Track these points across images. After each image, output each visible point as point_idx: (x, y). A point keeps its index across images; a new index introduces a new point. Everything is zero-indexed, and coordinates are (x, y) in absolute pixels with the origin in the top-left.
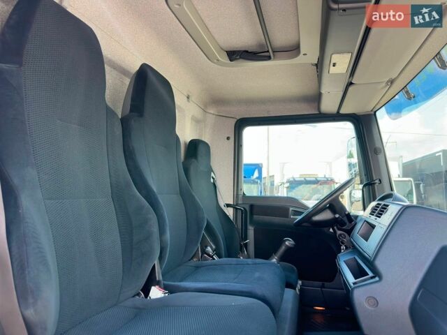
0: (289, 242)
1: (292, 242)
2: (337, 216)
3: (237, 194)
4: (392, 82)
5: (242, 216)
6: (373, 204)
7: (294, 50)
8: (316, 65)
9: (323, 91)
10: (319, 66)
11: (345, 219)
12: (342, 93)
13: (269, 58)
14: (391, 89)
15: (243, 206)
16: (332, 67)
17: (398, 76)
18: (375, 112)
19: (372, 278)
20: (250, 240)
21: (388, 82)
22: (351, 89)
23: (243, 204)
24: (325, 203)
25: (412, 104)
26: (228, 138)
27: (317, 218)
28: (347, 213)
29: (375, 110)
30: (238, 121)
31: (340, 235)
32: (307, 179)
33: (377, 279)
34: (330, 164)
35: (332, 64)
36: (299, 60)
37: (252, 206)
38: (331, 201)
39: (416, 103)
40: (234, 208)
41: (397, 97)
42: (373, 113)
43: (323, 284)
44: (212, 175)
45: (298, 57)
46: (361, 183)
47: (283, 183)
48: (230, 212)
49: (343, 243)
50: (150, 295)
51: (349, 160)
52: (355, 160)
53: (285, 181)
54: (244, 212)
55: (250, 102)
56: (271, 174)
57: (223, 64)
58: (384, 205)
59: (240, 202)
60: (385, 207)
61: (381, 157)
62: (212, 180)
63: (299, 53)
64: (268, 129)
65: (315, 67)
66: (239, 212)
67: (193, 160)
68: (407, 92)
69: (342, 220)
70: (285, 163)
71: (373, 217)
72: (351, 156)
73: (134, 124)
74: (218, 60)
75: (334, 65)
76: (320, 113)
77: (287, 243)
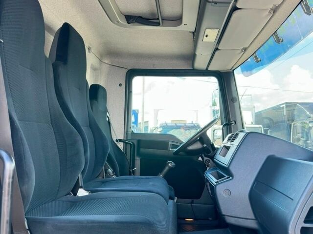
0: (171, 164)
1: (174, 164)
2: (205, 145)
3: (127, 131)
4: (245, 49)
5: (131, 149)
6: (230, 135)
7: (178, 20)
8: (193, 33)
9: (197, 53)
10: (196, 34)
11: (210, 148)
12: (210, 56)
13: (158, 24)
14: (245, 54)
15: (132, 141)
16: (205, 37)
17: (249, 46)
18: (233, 70)
19: (228, 178)
20: (137, 168)
21: (243, 49)
22: (217, 53)
23: (131, 139)
24: (196, 137)
25: (260, 66)
26: (120, 85)
27: (190, 148)
28: (211, 143)
29: (233, 69)
30: (128, 71)
31: (207, 160)
32: (178, 124)
33: (231, 178)
34: (196, 111)
35: (205, 35)
36: (181, 28)
37: (139, 141)
38: (201, 135)
39: (262, 65)
40: (124, 142)
41: (249, 60)
42: (232, 71)
43: (193, 201)
44: (108, 114)
45: (181, 26)
46: (222, 124)
47: (157, 128)
48: (121, 146)
49: (208, 166)
50: (78, 195)
51: (213, 107)
52: (218, 108)
53: (158, 126)
54: (132, 146)
55: (139, 56)
56: (145, 121)
57: (122, 25)
58: (236, 134)
59: (129, 138)
60: (237, 135)
61: (236, 104)
62: (107, 119)
63: (181, 23)
64: (144, 79)
65: (192, 34)
66: (129, 146)
67: (95, 101)
68: (256, 57)
69: (208, 149)
70: (158, 110)
71: (229, 143)
72: (214, 104)
73: (61, 70)
74: (118, 22)
75: (207, 36)
76: (194, 69)
77: (169, 165)
